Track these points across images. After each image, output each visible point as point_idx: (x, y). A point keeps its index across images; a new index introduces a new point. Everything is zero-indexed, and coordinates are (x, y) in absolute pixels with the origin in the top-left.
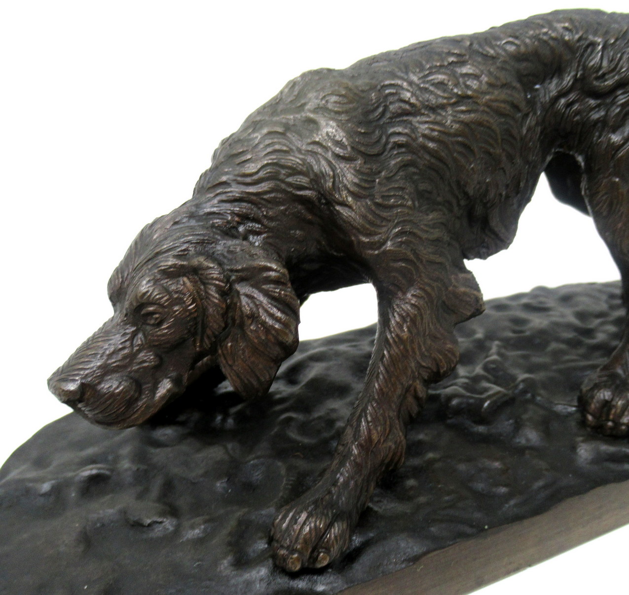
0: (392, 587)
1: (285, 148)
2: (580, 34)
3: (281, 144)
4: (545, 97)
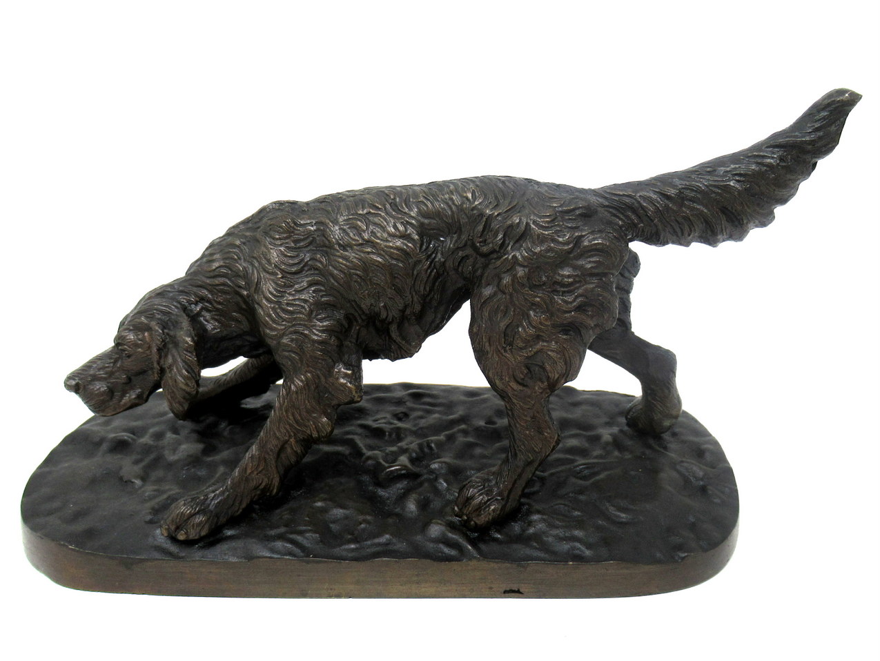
0: (231, 571)
1: (236, 257)
2: (476, 203)
3: (235, 253)
4: (445, 247)
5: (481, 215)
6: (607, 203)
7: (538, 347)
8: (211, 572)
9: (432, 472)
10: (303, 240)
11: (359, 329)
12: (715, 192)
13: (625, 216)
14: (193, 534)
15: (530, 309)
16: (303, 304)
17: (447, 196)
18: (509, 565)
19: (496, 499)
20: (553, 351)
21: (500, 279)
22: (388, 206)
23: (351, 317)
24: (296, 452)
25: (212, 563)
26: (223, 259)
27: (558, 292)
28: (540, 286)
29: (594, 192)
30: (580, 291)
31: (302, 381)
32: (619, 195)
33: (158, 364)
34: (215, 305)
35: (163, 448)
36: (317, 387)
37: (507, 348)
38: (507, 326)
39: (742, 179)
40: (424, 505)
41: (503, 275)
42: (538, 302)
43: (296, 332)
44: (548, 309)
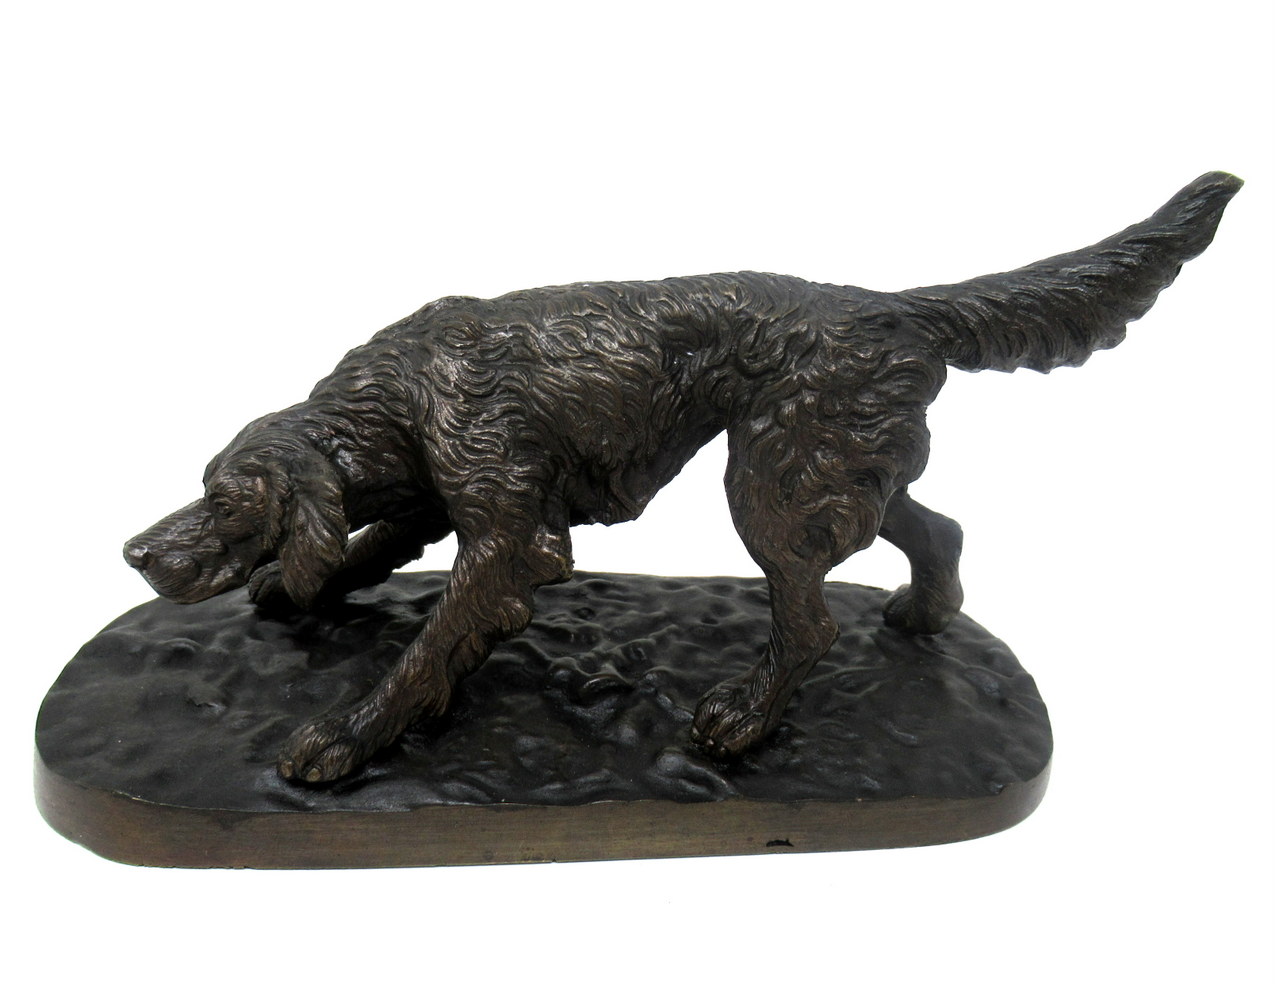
0: (384, 826)
1: (393, 372)
2: (742, 306)
3: (391, 367)
4: (695, 366)
5: (751, 320)
6: (914, 312)
7: (824, 501)
8: (353, 829)
9: (649, 684)
10: (493, 350)
11: (567, 479)
12: (1057, 299)
13: (937, 328)
14: (330, 773)
15: (817, 449)
16: (495, 439)
17: (699, 296)
18: (777, 805)
19: (754, 716)
20: (843, 507)
21: (779, 408)
22: (616, 306)
23: (558, 460)
24: (475, 653)
25: (356, 815)
26: (373, 375)
27: (856, 426)
28: (833, 417)
29: (895, 297)
30: (885, 425)
31: (491, 549)
32: (931, 300)
33: (280, 522)
34: (359, 440)
35: (246, 658)
36: (511, 559)
37: (784, 502)
38: (785, 473)
39: (1093, 282)
40: (645, 729)
41: (783, 402)
42: (831, 439)
43: (485, 479)
44: (845, 449)
